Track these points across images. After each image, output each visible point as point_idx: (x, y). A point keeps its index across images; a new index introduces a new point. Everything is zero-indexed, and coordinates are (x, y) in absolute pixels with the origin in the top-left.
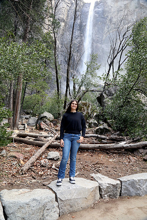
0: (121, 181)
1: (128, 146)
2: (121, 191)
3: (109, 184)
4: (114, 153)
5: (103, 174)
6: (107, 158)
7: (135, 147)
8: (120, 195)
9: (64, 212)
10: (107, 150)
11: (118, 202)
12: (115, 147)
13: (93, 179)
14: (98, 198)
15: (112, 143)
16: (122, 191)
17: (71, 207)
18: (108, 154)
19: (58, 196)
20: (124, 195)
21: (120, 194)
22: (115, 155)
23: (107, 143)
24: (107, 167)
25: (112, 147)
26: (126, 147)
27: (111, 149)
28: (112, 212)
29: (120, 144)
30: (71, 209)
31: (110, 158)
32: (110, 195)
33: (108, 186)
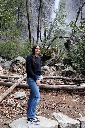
0: (80, 122)
4: (76, 94)
5: (64, 114)
10: (70, 90)
12: (77, 88)
13: (53, 118)
15: (75, 84)
18: (70, 94)
22: (77, 95)
23: (70, 84)
24: (68, 107)
25: (74, 88)
27: (74, 90)
29: (82, 85)
31: (73, 98)
33: (67, 125)
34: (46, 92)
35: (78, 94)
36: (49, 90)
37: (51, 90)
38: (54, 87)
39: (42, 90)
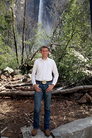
1: (64, 92)
7: (71, 92)
12: (53, 92)
22: (53, 100)
26: (63, 92)
29: (58, 89)
34: (23, 99)
35: (54, 98)
36: (25, 97)
37: (27, 97)
38: (31, 93)
39: (19, 97)
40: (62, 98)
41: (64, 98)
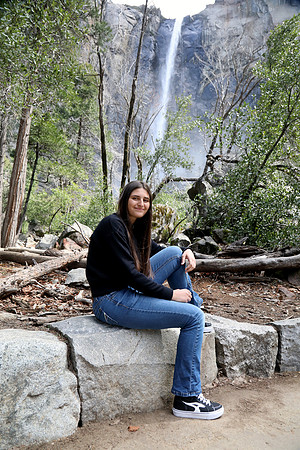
0: (278, 328)
1: (273, 263)
2: (279, 356)
3: (244, 332)
4: (238, 281)
6: (223, 290)
8: (277, 369)
9: (97, 409)
10: (222, 272)
11: (277, 387)
14: (214, 375)
16: (283, 357)
17: (126, 393)
18: (223, 282)
19: (78, 350)
20: (289, 369)
21: (277, 364)
25: (234, 265)
26: (269, 264)
27: (232, 270)
28: (266, 412)
30: (124, 401)
31: (232, 290)
32: (249, 367)
33: (242, 337)
35: (243, 281)
40: (265, 282)
41: (272, 281)
